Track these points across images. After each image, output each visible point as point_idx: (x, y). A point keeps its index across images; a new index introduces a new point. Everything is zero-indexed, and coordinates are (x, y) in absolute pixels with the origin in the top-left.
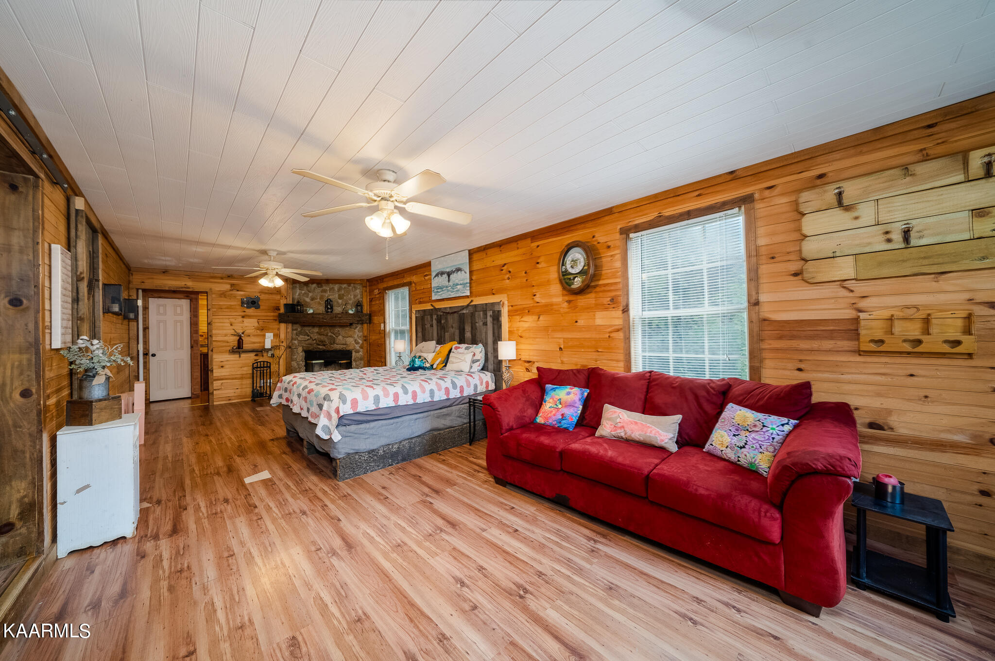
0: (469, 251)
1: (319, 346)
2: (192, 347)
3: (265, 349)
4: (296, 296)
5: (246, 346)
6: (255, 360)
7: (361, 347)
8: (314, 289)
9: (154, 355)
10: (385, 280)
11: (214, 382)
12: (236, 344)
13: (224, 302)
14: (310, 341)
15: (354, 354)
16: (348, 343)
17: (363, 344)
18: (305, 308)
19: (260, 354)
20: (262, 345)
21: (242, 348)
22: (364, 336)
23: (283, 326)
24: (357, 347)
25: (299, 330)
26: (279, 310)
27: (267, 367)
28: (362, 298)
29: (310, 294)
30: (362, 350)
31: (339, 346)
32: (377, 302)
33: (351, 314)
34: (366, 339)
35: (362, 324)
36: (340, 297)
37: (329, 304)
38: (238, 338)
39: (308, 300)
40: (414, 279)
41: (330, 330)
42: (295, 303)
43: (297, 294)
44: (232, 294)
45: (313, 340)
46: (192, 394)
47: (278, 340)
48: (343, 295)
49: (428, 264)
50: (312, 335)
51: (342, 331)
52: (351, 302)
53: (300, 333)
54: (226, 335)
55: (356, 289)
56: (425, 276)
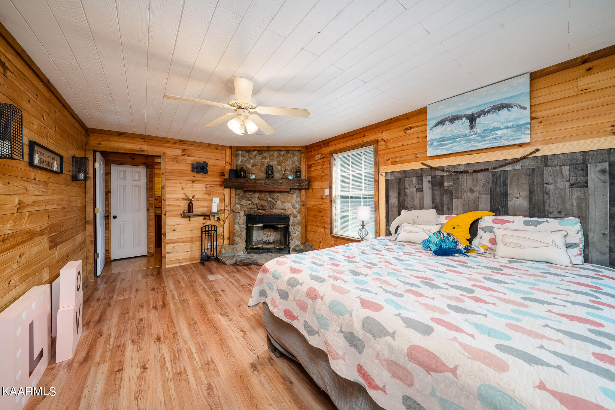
0: (531, 74)
1: (259, 211)
2: (148, 210)
3: (213, 213)
4: (239, 163)
5: (196, 210)
6: (203, 224)
7: (299, 212)
8: (255, 156)
9: (115, 217)
10: (331, 143)
11: (167, 246)
12: (186, 207)
13: (175, 167)
14: (251, 206)
15: (292, 218)
16: (286, 208)
17: (300, 209)
18: (247, 174)
19: (207, 218)
20: (209, 209)
21: (192, 213)
22: (301, 202)
23: (227, 191)
24: (295, 211)
25: (241, 194)
26: (224, 175)
27: (214, 230)
28: (301, 164)
29: (252, 161)
30: (299, 215)
31: (278, 210)
32: (319, 167)
33: (291, 180)
34: (304, 205)
35: (300, 190)
36: (279, 164)
37: (269, 171)
38: (189, 202)
39: (249, 166)
40: (385, 135)
41: (270, 195)
42: (239, 168)
43: (240, 161)
44: (183, 159)
45: (254, 205)
46: (148, 252)
47: (223, 205)
48: (282, 161)
49: (423, 112)
50: (253, 200)
51: (281, 196)
52: (289, 168)
53: (243, 198)
54: (177, 199)
55: (294, 155)
56: (407, 129)
